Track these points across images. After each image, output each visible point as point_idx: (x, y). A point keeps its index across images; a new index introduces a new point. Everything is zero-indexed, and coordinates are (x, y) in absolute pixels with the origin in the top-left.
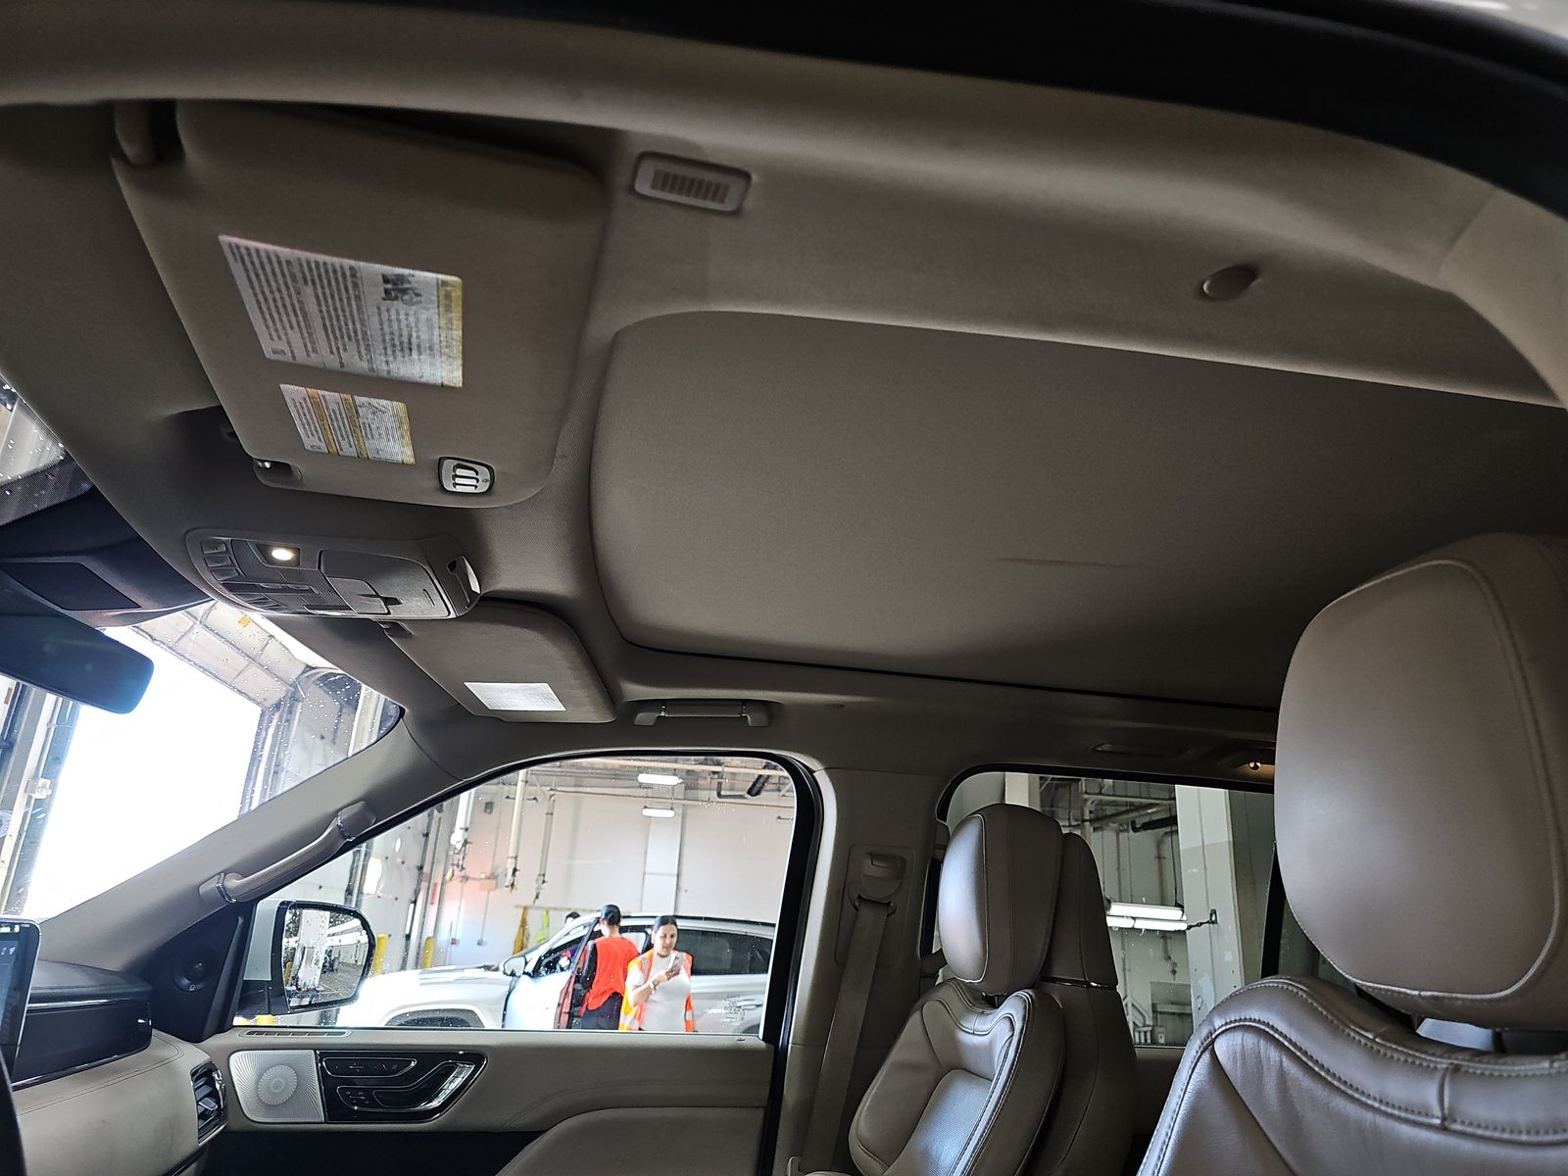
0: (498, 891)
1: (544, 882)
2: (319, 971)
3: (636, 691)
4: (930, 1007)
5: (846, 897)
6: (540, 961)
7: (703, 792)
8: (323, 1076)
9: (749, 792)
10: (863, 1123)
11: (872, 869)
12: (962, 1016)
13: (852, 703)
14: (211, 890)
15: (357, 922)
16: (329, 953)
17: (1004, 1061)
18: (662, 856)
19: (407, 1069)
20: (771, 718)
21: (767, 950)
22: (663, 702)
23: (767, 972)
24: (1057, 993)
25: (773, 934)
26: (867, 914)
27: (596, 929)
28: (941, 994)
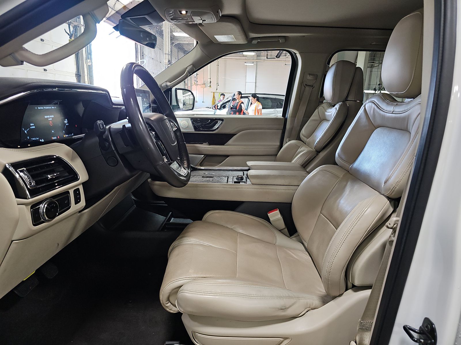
0: (206, 88)
1: (218, 85)
2: (183, 105)
3: (253, 35)
4: (320, 108)
5: (303, 84)
6: (221, 105)
7: (263, 57)
8: (193, 123)
9: (276, 57)
10: (303, 131)
11: (309, 77)
12: (327, 109)
13: (307, 35)
14: (164, 86)
15: (190, 93)
16: (184, 101)
17: (334, 115)
18: (250, 77)
19: (208, 122)
20: (286, 41)
21: (282, 103)
22: (259, 38)
23: (282, 108)
24: (348, 103)
25: (284, 98)
26: (307, 88)
27: (234, 97)
28: (323, 105)
